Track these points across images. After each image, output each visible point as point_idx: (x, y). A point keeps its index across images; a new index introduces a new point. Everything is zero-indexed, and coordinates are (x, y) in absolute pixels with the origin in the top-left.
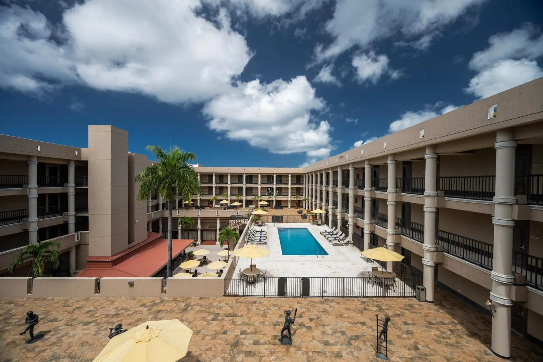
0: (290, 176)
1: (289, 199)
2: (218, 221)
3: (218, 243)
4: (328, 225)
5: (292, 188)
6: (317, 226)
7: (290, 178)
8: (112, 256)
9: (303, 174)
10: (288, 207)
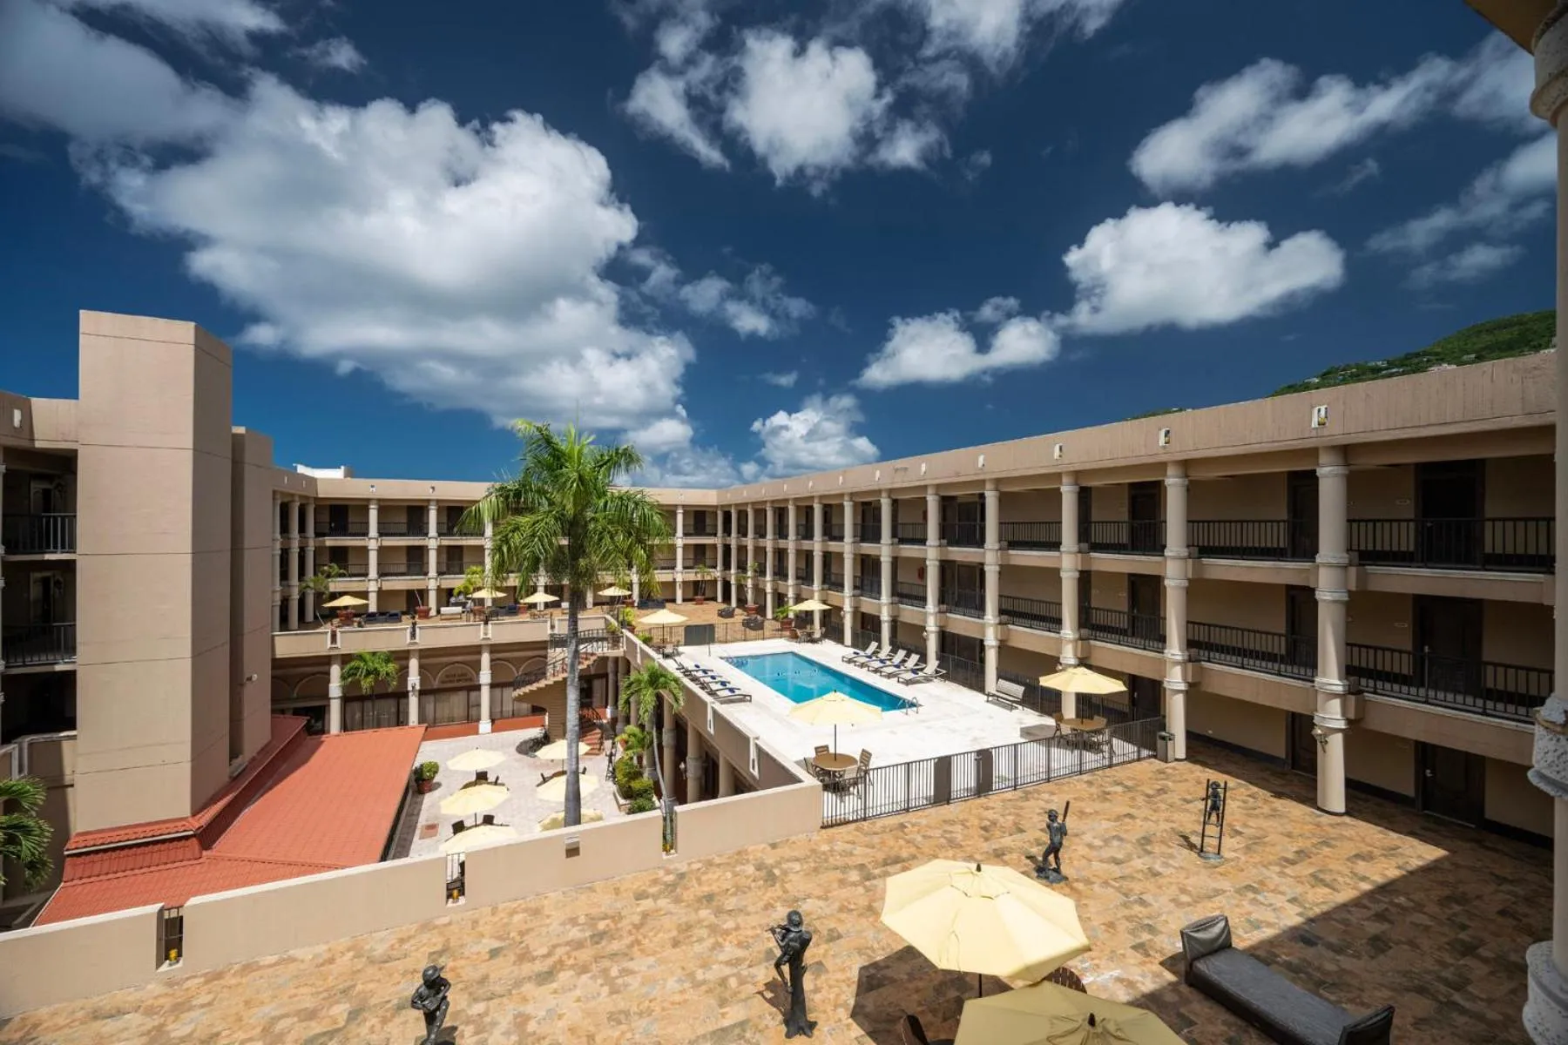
0: (680, 511)
1: (679, 578)
2: (485, 659)
3: (485, 725)
4: (840, 639)
5: (685, 547)
6: (810, 644)
7: (680, 518)
8: (194, 815)
9: (716, 507)
10: (674, 601)
